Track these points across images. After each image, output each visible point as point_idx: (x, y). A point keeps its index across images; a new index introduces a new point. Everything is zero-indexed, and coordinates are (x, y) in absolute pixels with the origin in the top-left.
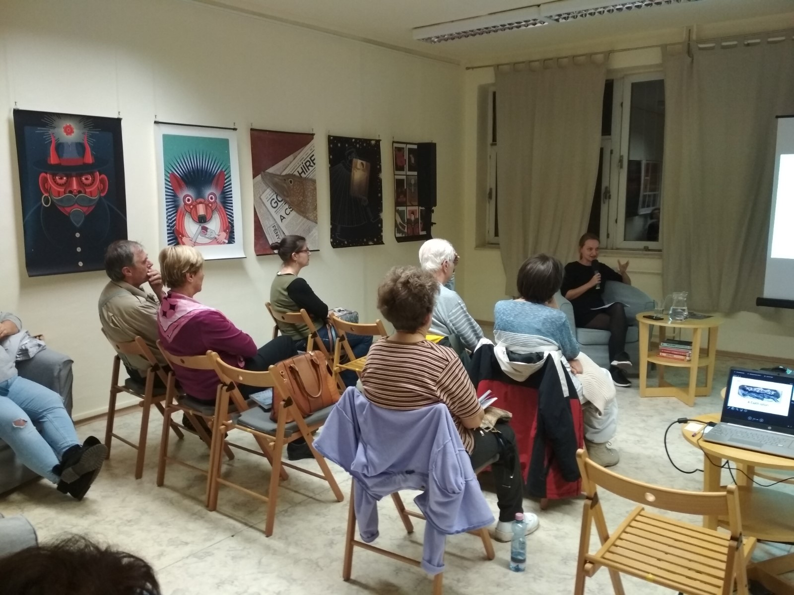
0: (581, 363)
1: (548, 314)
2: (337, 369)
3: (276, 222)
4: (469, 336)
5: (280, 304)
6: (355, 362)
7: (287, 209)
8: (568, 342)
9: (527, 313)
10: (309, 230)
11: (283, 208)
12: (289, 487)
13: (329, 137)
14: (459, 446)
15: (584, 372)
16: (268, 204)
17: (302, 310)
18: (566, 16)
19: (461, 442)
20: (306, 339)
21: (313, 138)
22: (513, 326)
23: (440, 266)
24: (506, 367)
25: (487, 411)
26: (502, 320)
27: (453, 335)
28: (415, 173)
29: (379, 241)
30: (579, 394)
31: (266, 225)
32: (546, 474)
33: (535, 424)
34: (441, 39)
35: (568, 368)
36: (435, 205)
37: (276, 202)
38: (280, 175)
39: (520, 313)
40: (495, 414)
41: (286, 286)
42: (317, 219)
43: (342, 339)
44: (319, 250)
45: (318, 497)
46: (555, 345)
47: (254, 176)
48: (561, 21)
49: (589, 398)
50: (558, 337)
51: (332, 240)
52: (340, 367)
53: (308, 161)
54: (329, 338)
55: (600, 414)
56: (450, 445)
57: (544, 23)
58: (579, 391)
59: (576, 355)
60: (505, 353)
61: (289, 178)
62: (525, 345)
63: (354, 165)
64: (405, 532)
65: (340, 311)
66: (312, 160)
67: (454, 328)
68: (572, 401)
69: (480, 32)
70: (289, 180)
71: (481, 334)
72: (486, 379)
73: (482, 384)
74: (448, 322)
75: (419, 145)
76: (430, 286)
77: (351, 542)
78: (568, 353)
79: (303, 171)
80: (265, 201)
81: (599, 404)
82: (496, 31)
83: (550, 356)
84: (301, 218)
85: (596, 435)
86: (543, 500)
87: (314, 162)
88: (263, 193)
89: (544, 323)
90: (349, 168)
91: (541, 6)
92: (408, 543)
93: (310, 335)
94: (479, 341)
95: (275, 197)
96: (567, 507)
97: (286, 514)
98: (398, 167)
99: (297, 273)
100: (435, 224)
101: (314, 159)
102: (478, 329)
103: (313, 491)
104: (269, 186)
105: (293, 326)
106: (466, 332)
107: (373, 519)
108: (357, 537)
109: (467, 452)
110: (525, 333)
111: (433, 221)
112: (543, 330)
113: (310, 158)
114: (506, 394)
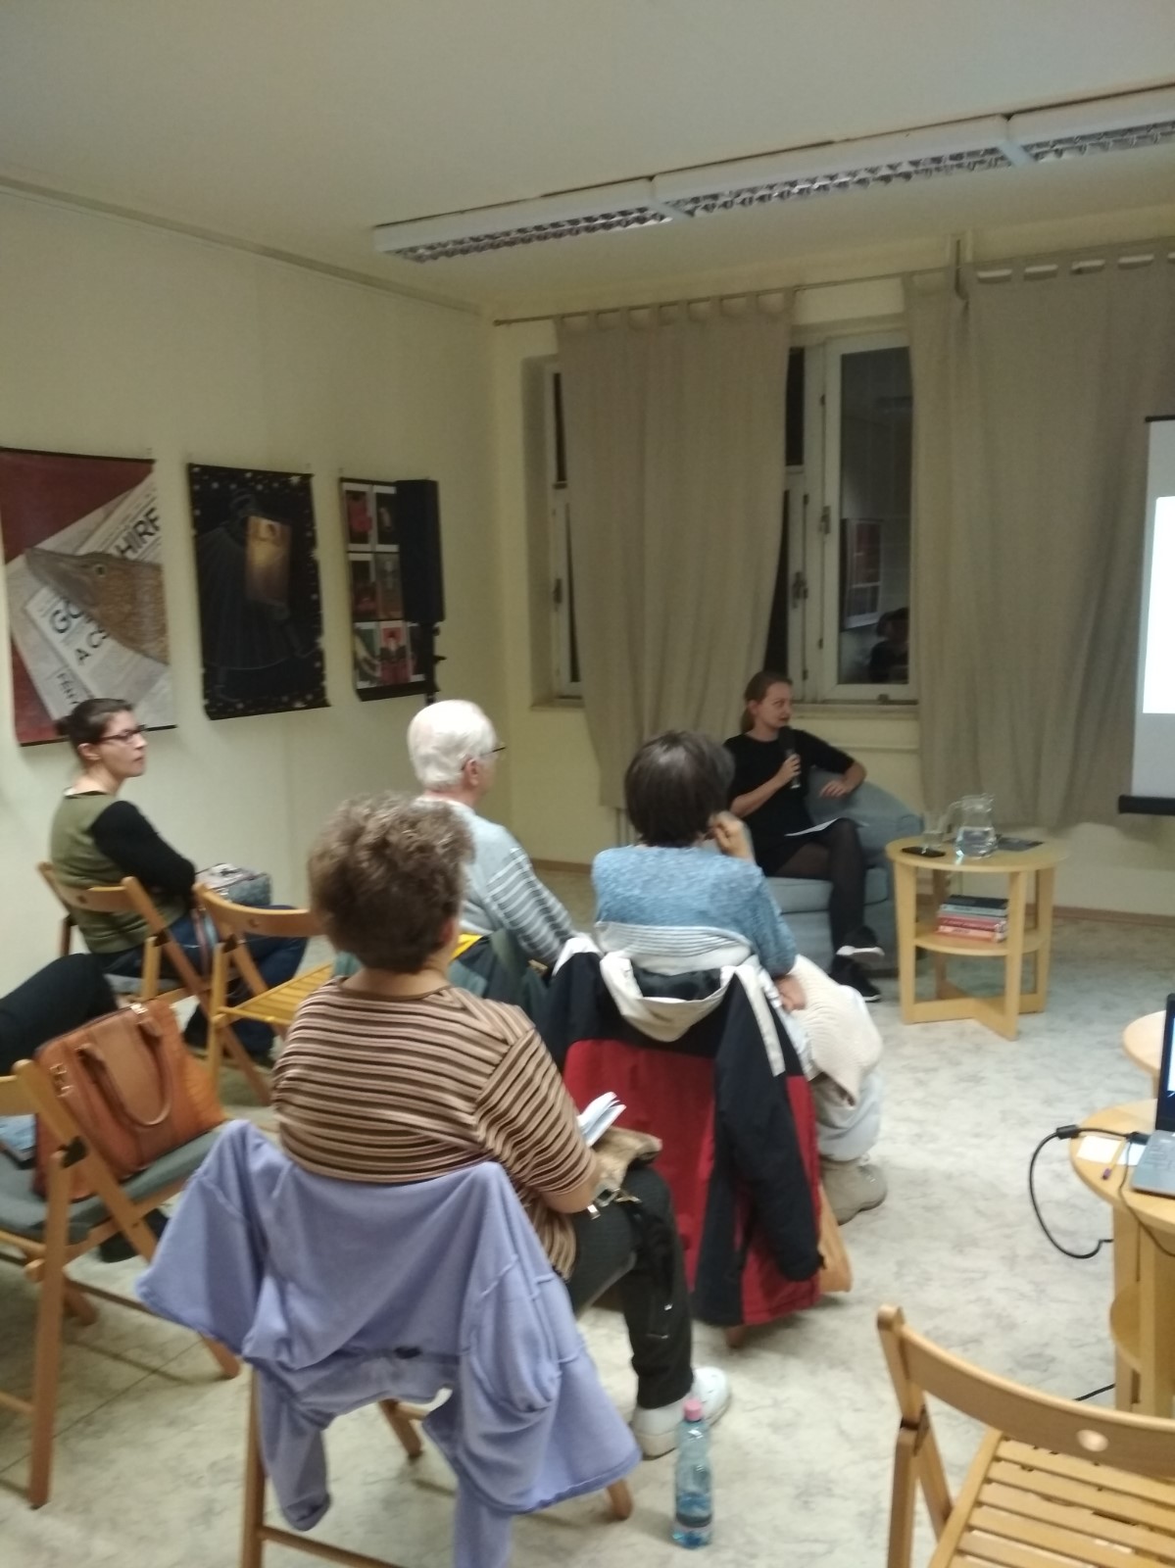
0: (801, 981)
1: (721, 872)
2: (221, 1019)
3: (66, 666)
4: (537, 933)
5: (76, 868)
6: (266, 998)
7: (92, 634)
8: (770, 937)
9: (672, 876)
10: (147, 683)
11: (84, 632)
12: (100, 1343)
13: (191, 466)
14: (539, 1271)
15: (809, 1004)
16: (45, 625)
17: (128, 879)
18: (710, 202)
19: (541, 1252)
20: (140, 949)
21: (149, 471)
22: (641, 910)
23: (459, 774)
24: (633, 1008)
25: (599, 1146)
26: (615, 896)
27: (501, 933)
28: (393, 548)
29: (319, 700)
30: (804, 1058)
31: (42, 673)
32: (742, 1267)
33: (707, 1146)
34: (438, 251)
35: (775, 999)
36: (441, 617)
37: (64, 619)
38: (72, 556)
39: (655, 877)
40: (620, 1151)
41: (88, 822)
42: (166, 656)
43: (230, 945)
44: (172, 727)
45: (173, 1368)
46: (742, 944)
47: (8, 559)
48: (699, 213)
49: (824, 1066)
50: (747, 924)
51: (206, 702)
52: (229, 1015)
53: (141, 523)
54: (196, 943)
55: (851, 1101)
56: (516, 1276)
57: (662, 218)
58: (804, 1052)
59: (788, 965)
60: (630, 974)
61: (98, 563)
62: (675, 953)
63: (251, 531)
64: (398, 1457)
65: (225, 873)
66: (149, 523)
67: (501, 915)
68: (791, 1080)
69: (524, 237)
70: (99, 566)
71: (566, 926)
72: (584, 1038)
73: (576, 1051)
74: (488, 900)
75: (399, 485)
76: (445, 846)
77: (257, 1530)
78: (772, 961)
79: (129, 547)
80: (36, 615)
81: (848, 1080)
82: (559, 235)
83: (735, 980)
84: (128, 655)
85: (835, 1142)
86: (735, 1330)
87: (157, 523)
88: (32, 596)
89: (712, 896)
90: (241, 537)
91: (655, 179)
92: (410, 1489)
93: (151, 940)
94: (563, 942)
95: (60, 606)
96: (788, 1335)
97: (91, 1429)
98: (355, 535)
99: (115, 790)
100: (443, 658)
101: (155, 519)
102: (559, 913)
103: (160, 1350)
104: (46, 583)
105: (105, 917)
106: (531, 924)
107: (313, 1471)
108: (275, 1518)
109: (559, 1274)
110: (672, 924)
111: (438, 651)
112: (714, 912)
113: (147, 514)
114: (634, 1070)
